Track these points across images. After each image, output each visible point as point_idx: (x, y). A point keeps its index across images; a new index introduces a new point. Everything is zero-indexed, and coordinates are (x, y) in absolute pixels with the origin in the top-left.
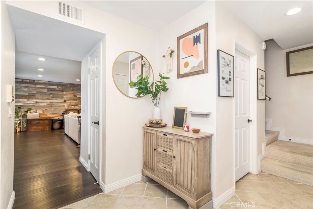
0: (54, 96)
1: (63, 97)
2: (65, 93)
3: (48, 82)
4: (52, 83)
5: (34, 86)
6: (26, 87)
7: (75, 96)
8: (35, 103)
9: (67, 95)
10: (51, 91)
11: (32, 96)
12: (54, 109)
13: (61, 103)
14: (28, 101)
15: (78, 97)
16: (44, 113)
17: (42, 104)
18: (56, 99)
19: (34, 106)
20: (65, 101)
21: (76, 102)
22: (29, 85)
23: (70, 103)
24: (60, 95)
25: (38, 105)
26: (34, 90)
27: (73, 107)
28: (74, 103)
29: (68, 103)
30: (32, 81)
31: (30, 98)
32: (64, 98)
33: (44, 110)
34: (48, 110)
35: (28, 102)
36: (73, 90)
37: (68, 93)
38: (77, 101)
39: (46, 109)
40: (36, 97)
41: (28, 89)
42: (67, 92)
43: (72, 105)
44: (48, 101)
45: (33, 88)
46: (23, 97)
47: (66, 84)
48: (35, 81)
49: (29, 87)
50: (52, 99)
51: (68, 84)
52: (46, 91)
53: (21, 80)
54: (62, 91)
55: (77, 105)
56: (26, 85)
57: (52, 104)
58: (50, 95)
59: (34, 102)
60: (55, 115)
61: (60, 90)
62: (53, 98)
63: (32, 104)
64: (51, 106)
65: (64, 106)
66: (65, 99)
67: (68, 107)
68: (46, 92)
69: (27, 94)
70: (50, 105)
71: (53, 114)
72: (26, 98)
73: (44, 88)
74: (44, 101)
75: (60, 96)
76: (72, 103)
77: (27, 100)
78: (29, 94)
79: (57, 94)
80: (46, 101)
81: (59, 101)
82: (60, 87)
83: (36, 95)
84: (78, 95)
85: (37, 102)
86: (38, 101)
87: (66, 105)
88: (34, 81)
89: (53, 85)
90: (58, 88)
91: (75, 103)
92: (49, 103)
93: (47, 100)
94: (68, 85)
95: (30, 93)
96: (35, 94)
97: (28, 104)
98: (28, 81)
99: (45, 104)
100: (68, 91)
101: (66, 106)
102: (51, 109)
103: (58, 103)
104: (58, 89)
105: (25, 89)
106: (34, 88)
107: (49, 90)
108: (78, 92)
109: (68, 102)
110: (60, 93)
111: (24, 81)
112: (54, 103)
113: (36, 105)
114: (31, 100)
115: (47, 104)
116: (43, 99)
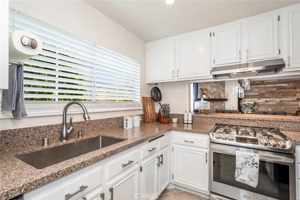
0: (284, 94)
1: (296, 94)
2: (298, 90)
3: (277, 81)
4: (281, 81)
5: (263, 86)
6: (256, 88)
10: (281, 89)
11: (262, 95)
12: (285, 108)
13: (294, 101)
14: (259, 100)
17: (271, 103)
18: (287, 98)
19: (264, 105)
20: (298, 99)
22: (259, 86)
24: (292, 92)
25: (268, 103)
26: (263, 89)
30: (262, 82)
31: (261, 98)
32: (297, 96)
33: (274, 108)
34: (278, 109)
35: (259, 101)
39: (276, 107)
40: (266, 96)
41: (259, 89)
44: (278, 100)
46: (254, 97)
48: (265, 82)
49: (259, 87)
50: (283, 98)
52: (275, 89)
54: (295, 88)
56: (257, 86)
57: (282, 102)
58: (280, 93)
59: (264, 101)
61: (292, 87)
62: (283, 96)
63: (262, 102)
64: (282, 105)
65: (297, 105)
68: (275, 91)
69: (258, 94)
70: (280, 104)
72: (257, 98)
73: (273, 87)
74: (273, 100)
75: (292, 94)
77: (258, 99)
78: (259, 93)
79: (288, 92)
81: (290, 100)
82: (291, 84)
83: (266, 94)
85: (266, 101)
86: (267, 99)
88: (263, 81)
89: (283, 83)
90: (288, 85)
92: (279, 102)
93: (276, 99)
95: (261, 93)
96: (265, 93)
98: (259, 82)
99: (275, 103)
101: (299, 105)
102: (281, 108)
103: (290, 102)
104: (288, 87)
105: (256, 90)
106: (264, 88)
107: (278, 88)
110: (292, 90)
111: (255, 82)
112: (284, 102)
113: (265, 103)
114: (261, 99)
115: (277, 103)
116: (272, 98)
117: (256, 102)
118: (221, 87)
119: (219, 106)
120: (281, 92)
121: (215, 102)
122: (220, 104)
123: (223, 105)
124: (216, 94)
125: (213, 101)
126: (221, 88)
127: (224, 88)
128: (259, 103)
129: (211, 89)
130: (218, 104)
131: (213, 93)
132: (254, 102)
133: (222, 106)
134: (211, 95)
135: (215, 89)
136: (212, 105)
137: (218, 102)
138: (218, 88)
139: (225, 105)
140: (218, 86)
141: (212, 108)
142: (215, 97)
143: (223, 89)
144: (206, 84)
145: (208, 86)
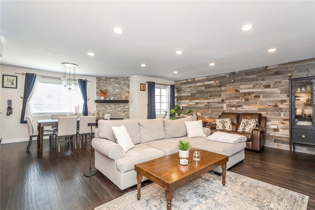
0: (211, 94)
1: (221, 94)
2: (223, 88)
3: (205, 77)
4: (209, 77)
5: (194, 85)
6: (189, 87)
7: (237, 92)
8: (195, 104)
9: (226, 90)
10: (209, 88)
12: (211, 111)
13: (219, 103)
14: (190, 102)
15: (242, 93)
16: (202, 116)
17: (200, 105)
18: (213, 99)
19: (194, 108)
20: (223, 100)
21: (238, 100)
22: (191, 85)
23: (230, 102)
24: (218, 91)
25: (197, 106)
26: (194, 89)
27: (234, 109)
28: (235, 103)
29: (227, 104)
31: (192, 99)
32: (222, 96)
33: (202, 112)
34: (206, 112)
35: (191, 103)
36: (233, 83)
37: (227, 88)
38: (240, 99)
39: (204, 110)
40: (196, 97)
41: (191, 89)
42: (225, 86)
43: (233, 107)
44: (206, 101)
46: (187, 98)
47: (225, 75)
48: (196, 79)
49: (191, 87)
50: (210, 99)
51: (227, 74)
52: (203, 88)
53: (185, 81)
54: (220, 86)
55: (240, 106)
56: (189, 85)
57: (209, 105)
58: (207, 93)
60: (212, 119)
61: (218, 85)
62: (210, 97)
64: (209, 108)
65: (222, 108)
66: (223, 98)
67: (227, 109)
68: (204, 91)
70: (207, 107)
71: (211, 118)
72: (189, 99)
73: (202, 85)
74: (202, 102)
75: (218, 93)
76: (233, 102)
78: (191, 94)
79: (215, 91)
80: (204, 101)
81: (216, 101)
82: (217, 81)
83: (196, 95)
84: (241, 89)
85: (196, 103)
86: (197, 101)
87: (224, 105)
88: (194, 79)
89: (210, 81)
90: (215, 82)
91: (237, 103)
92: (206, 104)
94: (227, 76)
96: (195, 93)
97: (190, 105)
98: (191, 80)
99: (203, 105)
100: (227, 85)
101: (224, 107)
102: (208, 111)
103: (216, 103)
104: (215, 84)
105: (189, 90)
106: (195, 87)
107: (206, 86)
108: (242, 85)
109: (227, 101)
110: (218, 89)
111: (188, 81)
112: (211, 104)
114: (192, 101)
115: (205, 105)
116: (202, 99)
117: (188, 104)
118: (125, 87)
119: (123, 108)
120: (209, 92)
121: (118, 103)
122: (123, 106)
123: (127, 107)
124: (119, 95)
125: (115, 103)
126: (125, 89)
127: (129, 89)
129: (113, 91)
130: (120, 105)
131: (115, 94)
133: (126, 109)
134: (114, 96)
135: (118, 91)
136: (114, 107)
137: (121, 103)
138: (122, 89)
139: (129, 107)
140: (121, 87)
141: (114, 110)
142: (118, 98)
143: (127, 90)
144: (108, 86)
145: (109, 88)
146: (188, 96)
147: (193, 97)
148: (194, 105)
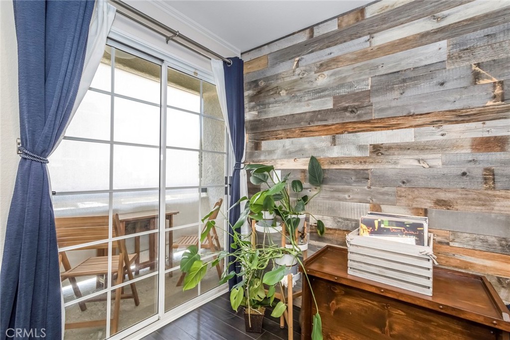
5: (360, 44)
6: (323, 67)
8: (367, 153)
11: (354, 110)
14: (334, 142)
17: (408, 162)
19: (360, 176)
22: (336, 51)
26: (363, 69)
30: (351, 19)
31: (344, 128)
35: (336, 152)
39: (442, 196)
40: (375, 116)
41: (335, 73)
45: (355, 60)
46: (313, 126)
49: (335, 61)
53: (303, 38)
56: (325, 55)
59: (361, 148)
63: (354, 160)
69: (330, 105)
70: (478, 171)
72: (325, 130)
74: (424, 139)
77: (329, 137)
78: (337, 99)
80: (437, 137)
83: (373, 99)
85: (377, 149)
86: (384, 137)
88: (361, 11)
92: (467, 151)
93: (446, 127)
96: (368, 94)
98: (334, 27)
105: (323, 80)
106: (364, 55)
111: (318, 32)
113: (371, 167)
114: (346, 136)
116: (420, 121)
117: (320, 156)
128: (333, 161)
132: (313, 159)
146: (316, 116)
147: (348, 117)
148: (362, 160)
